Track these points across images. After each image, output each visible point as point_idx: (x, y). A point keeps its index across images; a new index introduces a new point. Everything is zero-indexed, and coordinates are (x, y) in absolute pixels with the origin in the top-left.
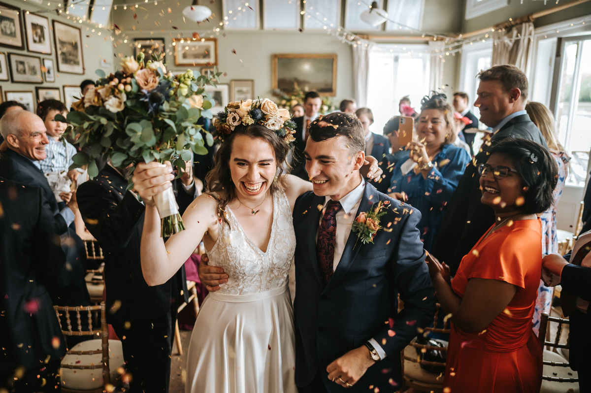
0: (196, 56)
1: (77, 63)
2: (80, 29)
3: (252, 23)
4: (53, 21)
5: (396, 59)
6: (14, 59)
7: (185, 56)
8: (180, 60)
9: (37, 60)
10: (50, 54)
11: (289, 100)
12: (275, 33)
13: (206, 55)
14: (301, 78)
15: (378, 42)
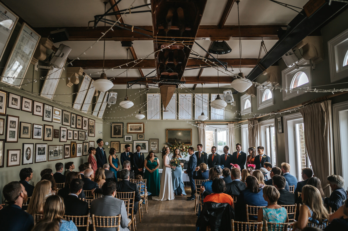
0: (136, 130)
1: (93, 133)
2: (95, 120)
3: (158, 117)
4: (89, 119)
5: (216, 130)
6: (80, 132)
7: (131, 130)
8: (129, 131)
9: (84, 132)
10: (87, 130)
11: (173, 147)
12: (167, 121)
13: (140, 129)
14: (178, 138)
15: (208, 124)
